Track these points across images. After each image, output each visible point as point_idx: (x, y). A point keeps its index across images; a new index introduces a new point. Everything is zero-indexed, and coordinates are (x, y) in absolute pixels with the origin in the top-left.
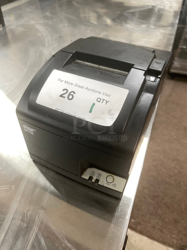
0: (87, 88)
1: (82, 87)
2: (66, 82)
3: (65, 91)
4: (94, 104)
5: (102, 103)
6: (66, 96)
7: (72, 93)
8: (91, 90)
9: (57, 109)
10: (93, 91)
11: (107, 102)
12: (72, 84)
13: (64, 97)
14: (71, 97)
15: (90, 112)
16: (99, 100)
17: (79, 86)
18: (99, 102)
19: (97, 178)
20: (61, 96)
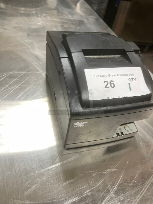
0: (118, 75)
1: (115, 75)
2: (101, 75)
3: (106, 83)
4: (129, 84)
5: (133, 81)
6: (109, 85)
7: (112, 82)
8: (121, 75)
9: (108, 98)
10: (123, 75)
11: (135, 80)
12: (107, 76)
13: (109, 87)
14: (112, 85)
15: (131, 90)
16: (130, 80)
17: (112, 76)
18: (131, 81)
19: (121, 132)
20: (106, 87)
